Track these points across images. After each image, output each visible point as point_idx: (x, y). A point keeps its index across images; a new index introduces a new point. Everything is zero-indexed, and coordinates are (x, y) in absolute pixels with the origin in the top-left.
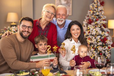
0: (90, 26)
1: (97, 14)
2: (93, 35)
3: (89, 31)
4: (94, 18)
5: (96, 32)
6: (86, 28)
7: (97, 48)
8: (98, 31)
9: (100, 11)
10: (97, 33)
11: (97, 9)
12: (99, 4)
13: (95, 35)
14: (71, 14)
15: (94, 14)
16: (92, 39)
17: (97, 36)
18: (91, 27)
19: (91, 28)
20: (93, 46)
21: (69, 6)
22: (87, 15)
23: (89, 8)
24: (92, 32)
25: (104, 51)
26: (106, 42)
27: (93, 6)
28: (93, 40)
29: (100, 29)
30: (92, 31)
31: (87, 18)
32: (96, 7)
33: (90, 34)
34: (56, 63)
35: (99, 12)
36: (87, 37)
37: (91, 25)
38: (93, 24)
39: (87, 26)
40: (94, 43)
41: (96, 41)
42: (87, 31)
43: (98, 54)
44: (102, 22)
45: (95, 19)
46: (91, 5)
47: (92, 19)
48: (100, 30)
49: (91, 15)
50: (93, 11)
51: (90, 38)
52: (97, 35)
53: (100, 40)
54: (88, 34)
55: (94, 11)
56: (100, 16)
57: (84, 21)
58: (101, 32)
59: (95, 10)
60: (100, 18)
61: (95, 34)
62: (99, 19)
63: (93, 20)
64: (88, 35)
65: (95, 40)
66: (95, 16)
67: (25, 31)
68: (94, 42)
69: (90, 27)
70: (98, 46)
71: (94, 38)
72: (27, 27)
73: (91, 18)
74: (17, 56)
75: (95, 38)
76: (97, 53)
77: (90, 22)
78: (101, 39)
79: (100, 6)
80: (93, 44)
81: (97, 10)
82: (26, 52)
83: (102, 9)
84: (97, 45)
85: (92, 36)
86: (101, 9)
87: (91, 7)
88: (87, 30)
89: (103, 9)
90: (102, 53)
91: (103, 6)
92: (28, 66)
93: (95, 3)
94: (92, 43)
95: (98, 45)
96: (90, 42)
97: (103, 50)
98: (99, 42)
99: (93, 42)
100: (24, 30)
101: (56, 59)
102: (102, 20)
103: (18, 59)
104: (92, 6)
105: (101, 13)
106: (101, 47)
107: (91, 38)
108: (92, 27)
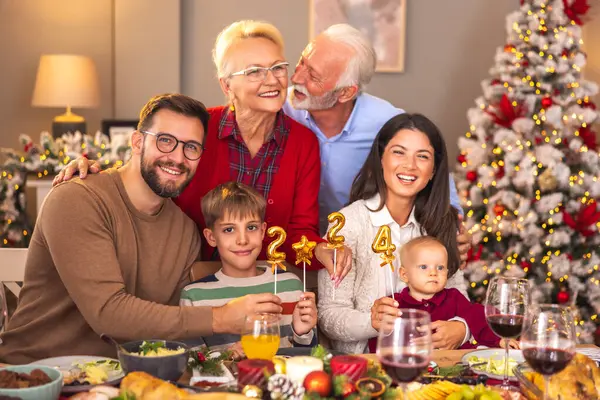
0: (505, 138)
1: (549, 67)
2: (522, 191)
3: (501, 163)
4: (526, 93)
5: (536, 173)
6: (484, 146)
7: (543, 261)
8: (551, 164)
9: (566, 52)
10: (541, 178)
11: (550, 43)
12: (558, 12)
13: (530, 190)
14: (400, 68)
15: (531, 72)
16: (516, 212)
17: (543, 194)
18: (511, 143)
19: (509, 148)
20: (517, 249)
21: (391, 19)
22: (492, 71)
23: (505, 34)
24: (514, 175)
25: (583, 279)
26: (593, 228)
27: (524, 22)
28: (521, 219)
29: (559, 154)
30: (517, 164)
31: (490, 91)
32: (541, 28)
33: (504, 181)
34: (307, 317)
35: (555, 59)
36: (486, 201)
37: (510, 134)
38: (522, 124)
39: (489, 138)
40: (523, 234)
41: (539, 224)
42: (489, 165)
43: (546, 296)
44: (574, 116)
45: (531, 100)
46: (517, 15)
47: (520, 95)
48: (564, 160)
49: (513, 75)
50: (525, 50)
51: (505, 207)
52: (543, 188)
53: (558, 219)
54: (494, 183)
55: (531, 54)
56: (561, 81)
57: (475, 106)
58: (566, 171)
59: (536, 49)
60: (560, 90)
61: (531, 181)
62: (557, 99)
63: (521, 102)
64: (493, 191)
65: (532, 217)
66: (534, 80)
67: (170, 164)
68: (527, 226)
69: (504, 143)
70: (546, 250)
71: (524, 203)
72: (180, 145)
73: (511, 90)
74: (122, 273)
75: (533, 205)
76: (543, 290)
77: (506, 114)
78: (568, 210)
79: (567, 25)
80: (519, 239)
81: (545, 47)
82: (161, 263)
83: (575, 39)
84: (543, 245)
85: (518, 196)
86: (570, 42)
87: (516, 27)
88: (491, 159)
89: (581, 42)
90: (569, 293)
91: (579, 22)
92: (176, 320)
93: (535, 9)
94: (515, 231)
95: (548, 243)
96: (501, 226)
97: (576, 275)
98: (555, 227)
99: (519, 226)
100: (165, 159)
101: (308, 298)
102: (572, 103)
103: (127, 290)
104: (520, 24)
105: (571, 66)
106: (564, 256)
107: (511, 205)
108: (518, 142)
